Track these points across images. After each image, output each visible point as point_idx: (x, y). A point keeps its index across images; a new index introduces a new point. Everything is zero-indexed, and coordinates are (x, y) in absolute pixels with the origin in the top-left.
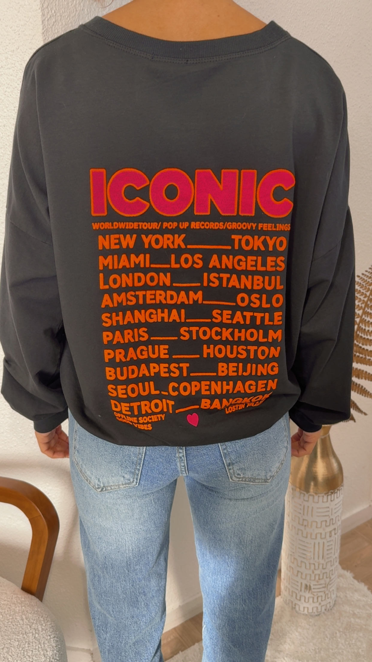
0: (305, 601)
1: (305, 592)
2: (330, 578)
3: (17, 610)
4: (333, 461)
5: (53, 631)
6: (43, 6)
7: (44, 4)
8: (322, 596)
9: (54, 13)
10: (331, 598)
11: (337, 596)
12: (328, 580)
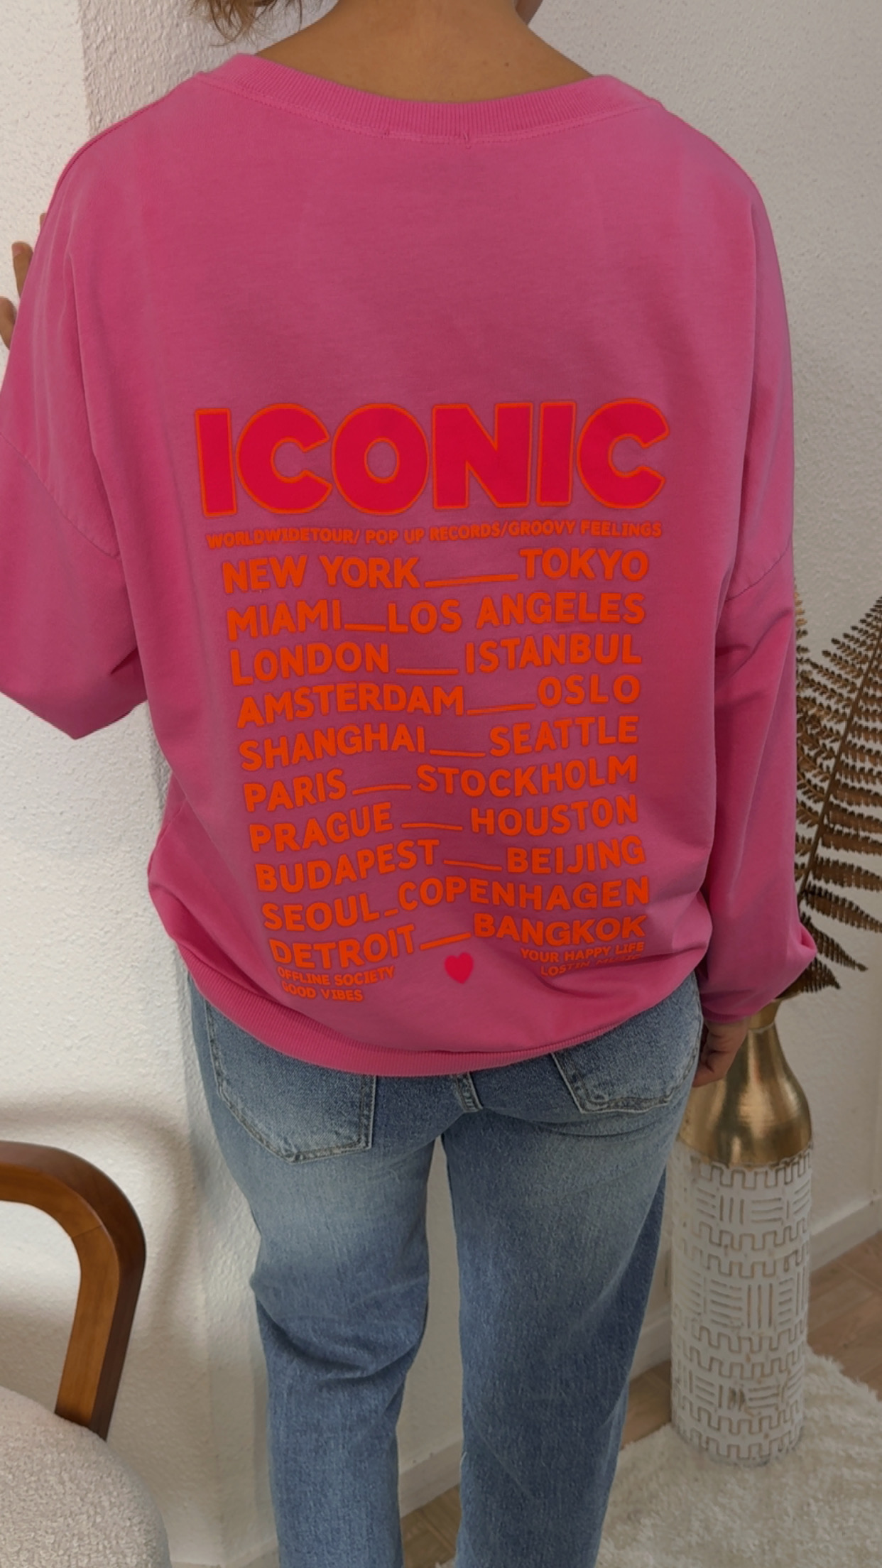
0: (730, 1431)
1: (729, 1408)
2: (789, 1372)
3: (49, 1462)
4: (787, 1088)
5: (136, 1508)
6: (85, 16)
7: (87, 12)
8: (770, 1417)
9: (112, 30)
10: (792, 1422)
11: (805, 1418)
12: (783, 1377)
